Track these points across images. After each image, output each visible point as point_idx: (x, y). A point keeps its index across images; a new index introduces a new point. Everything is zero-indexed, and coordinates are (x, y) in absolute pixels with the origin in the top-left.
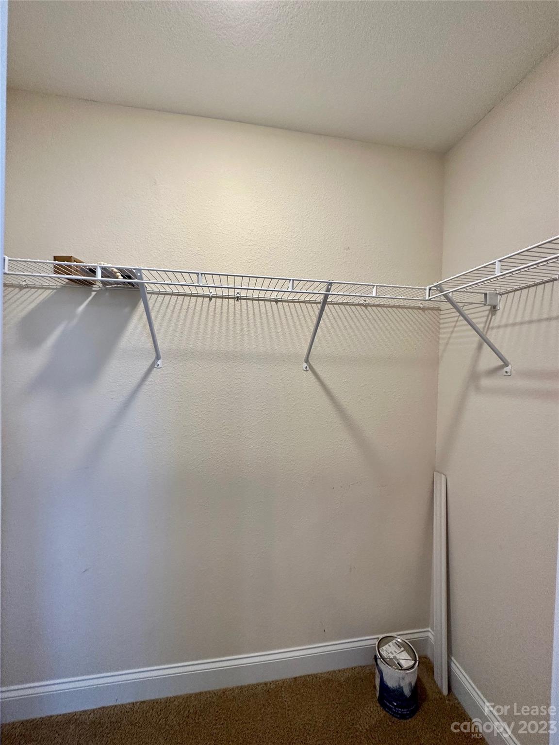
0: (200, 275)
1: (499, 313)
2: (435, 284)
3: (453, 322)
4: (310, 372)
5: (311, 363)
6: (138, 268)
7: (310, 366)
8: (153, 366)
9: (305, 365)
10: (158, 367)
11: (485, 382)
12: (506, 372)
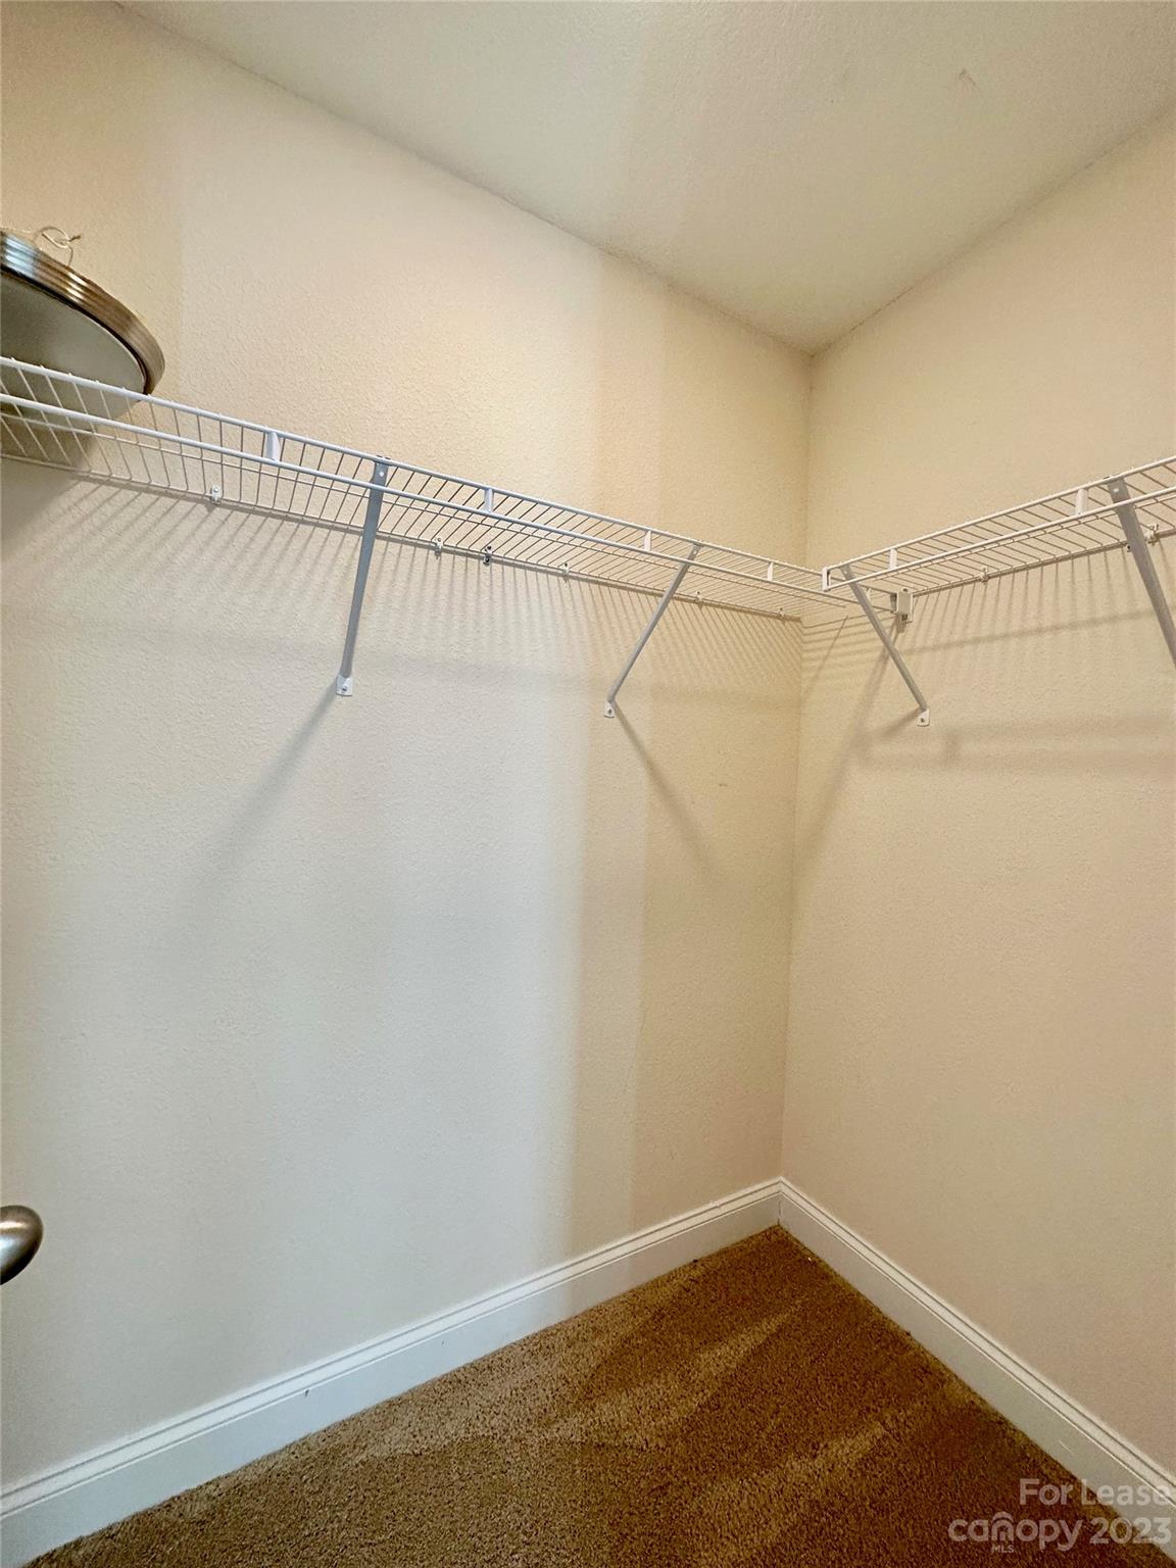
0: (490, 492)
1: (910, 628)
2: (841, 564)
3: (829, 639)
4: (616, 720)
5: (618, 704)
6: (384, 459)
7: (616, 707)
8: (333, 692)
9: (608, 707)
10: (346, 693)
11: (880, 750)
12: (922, 720)
